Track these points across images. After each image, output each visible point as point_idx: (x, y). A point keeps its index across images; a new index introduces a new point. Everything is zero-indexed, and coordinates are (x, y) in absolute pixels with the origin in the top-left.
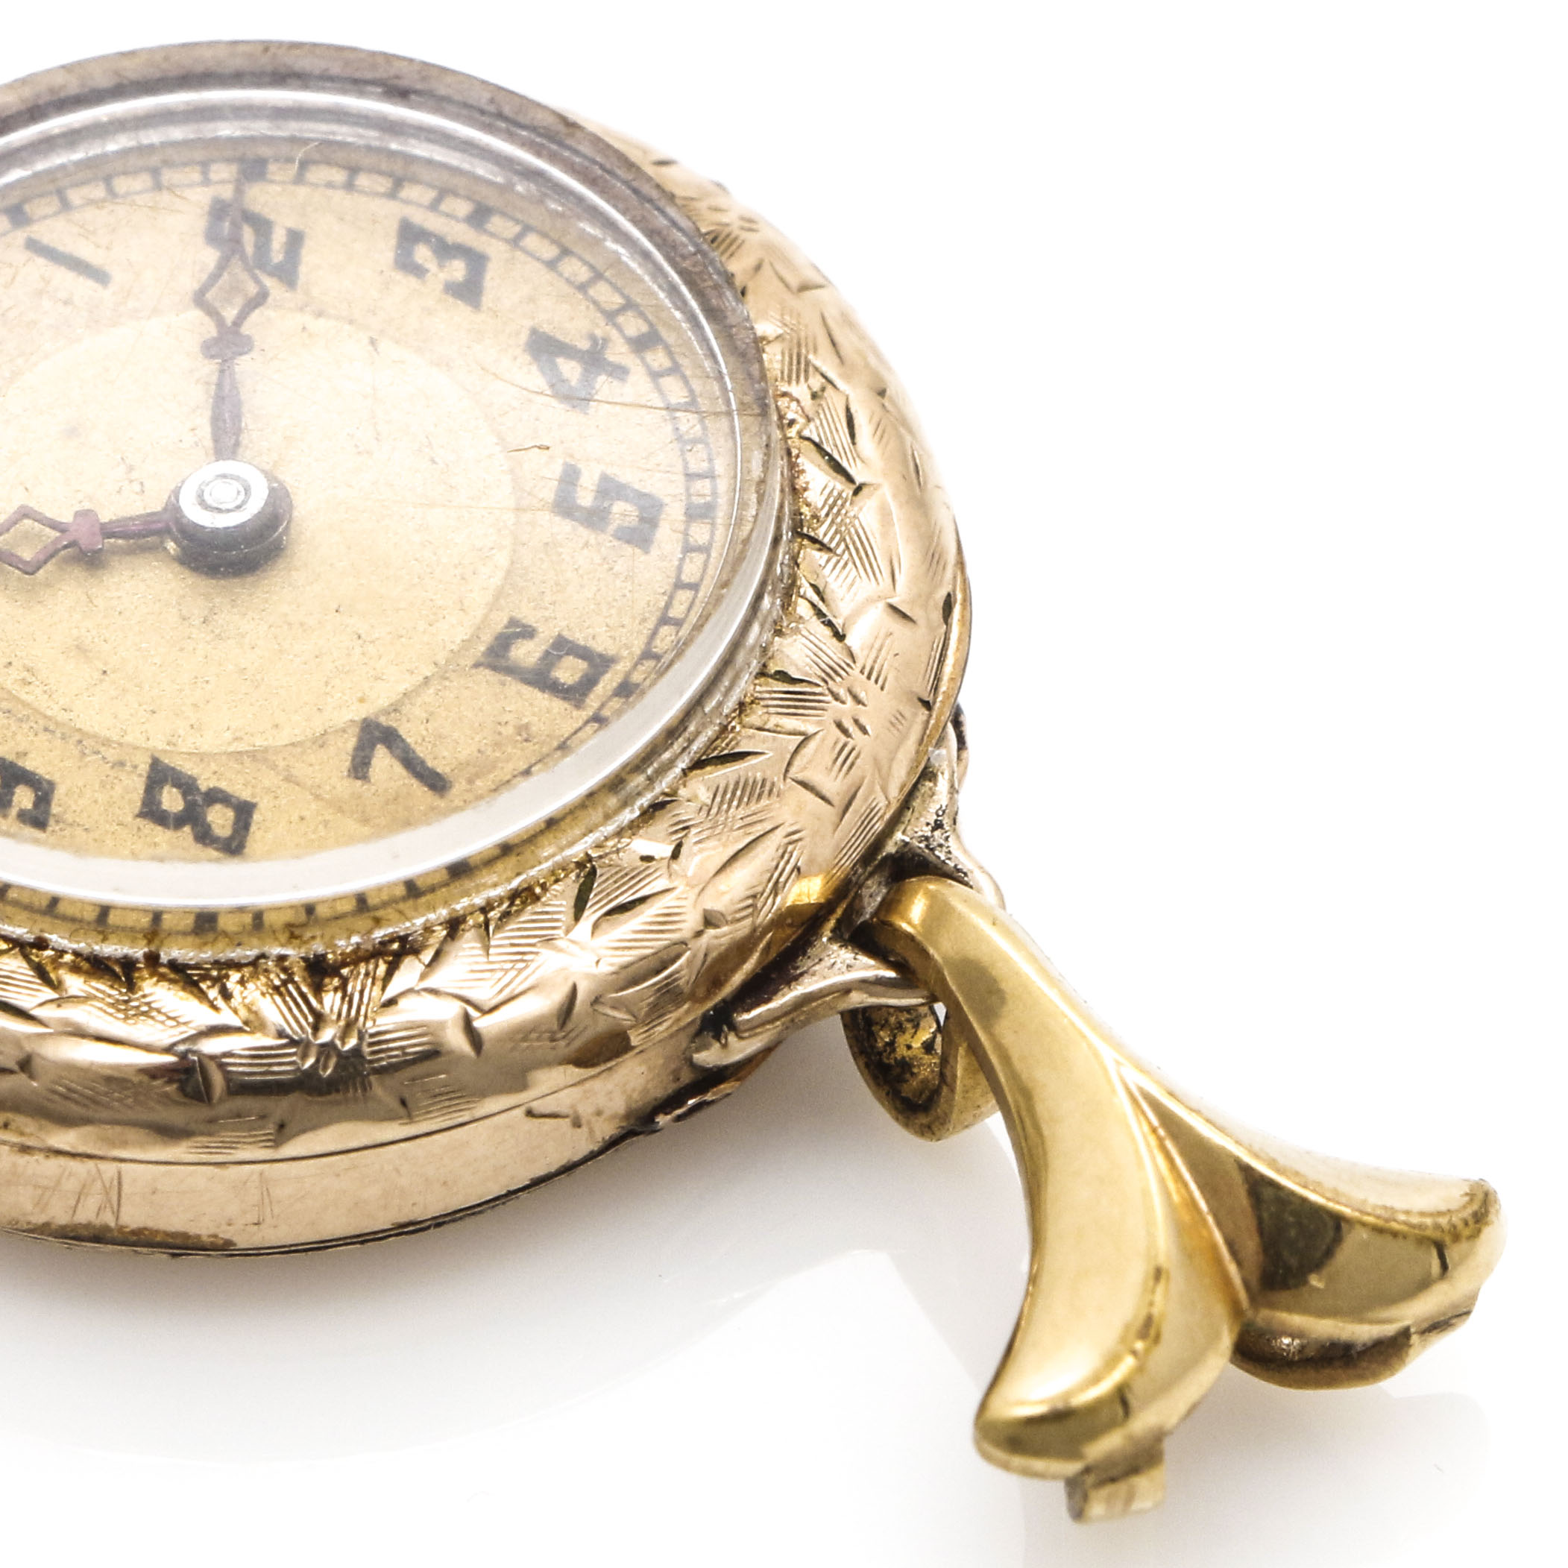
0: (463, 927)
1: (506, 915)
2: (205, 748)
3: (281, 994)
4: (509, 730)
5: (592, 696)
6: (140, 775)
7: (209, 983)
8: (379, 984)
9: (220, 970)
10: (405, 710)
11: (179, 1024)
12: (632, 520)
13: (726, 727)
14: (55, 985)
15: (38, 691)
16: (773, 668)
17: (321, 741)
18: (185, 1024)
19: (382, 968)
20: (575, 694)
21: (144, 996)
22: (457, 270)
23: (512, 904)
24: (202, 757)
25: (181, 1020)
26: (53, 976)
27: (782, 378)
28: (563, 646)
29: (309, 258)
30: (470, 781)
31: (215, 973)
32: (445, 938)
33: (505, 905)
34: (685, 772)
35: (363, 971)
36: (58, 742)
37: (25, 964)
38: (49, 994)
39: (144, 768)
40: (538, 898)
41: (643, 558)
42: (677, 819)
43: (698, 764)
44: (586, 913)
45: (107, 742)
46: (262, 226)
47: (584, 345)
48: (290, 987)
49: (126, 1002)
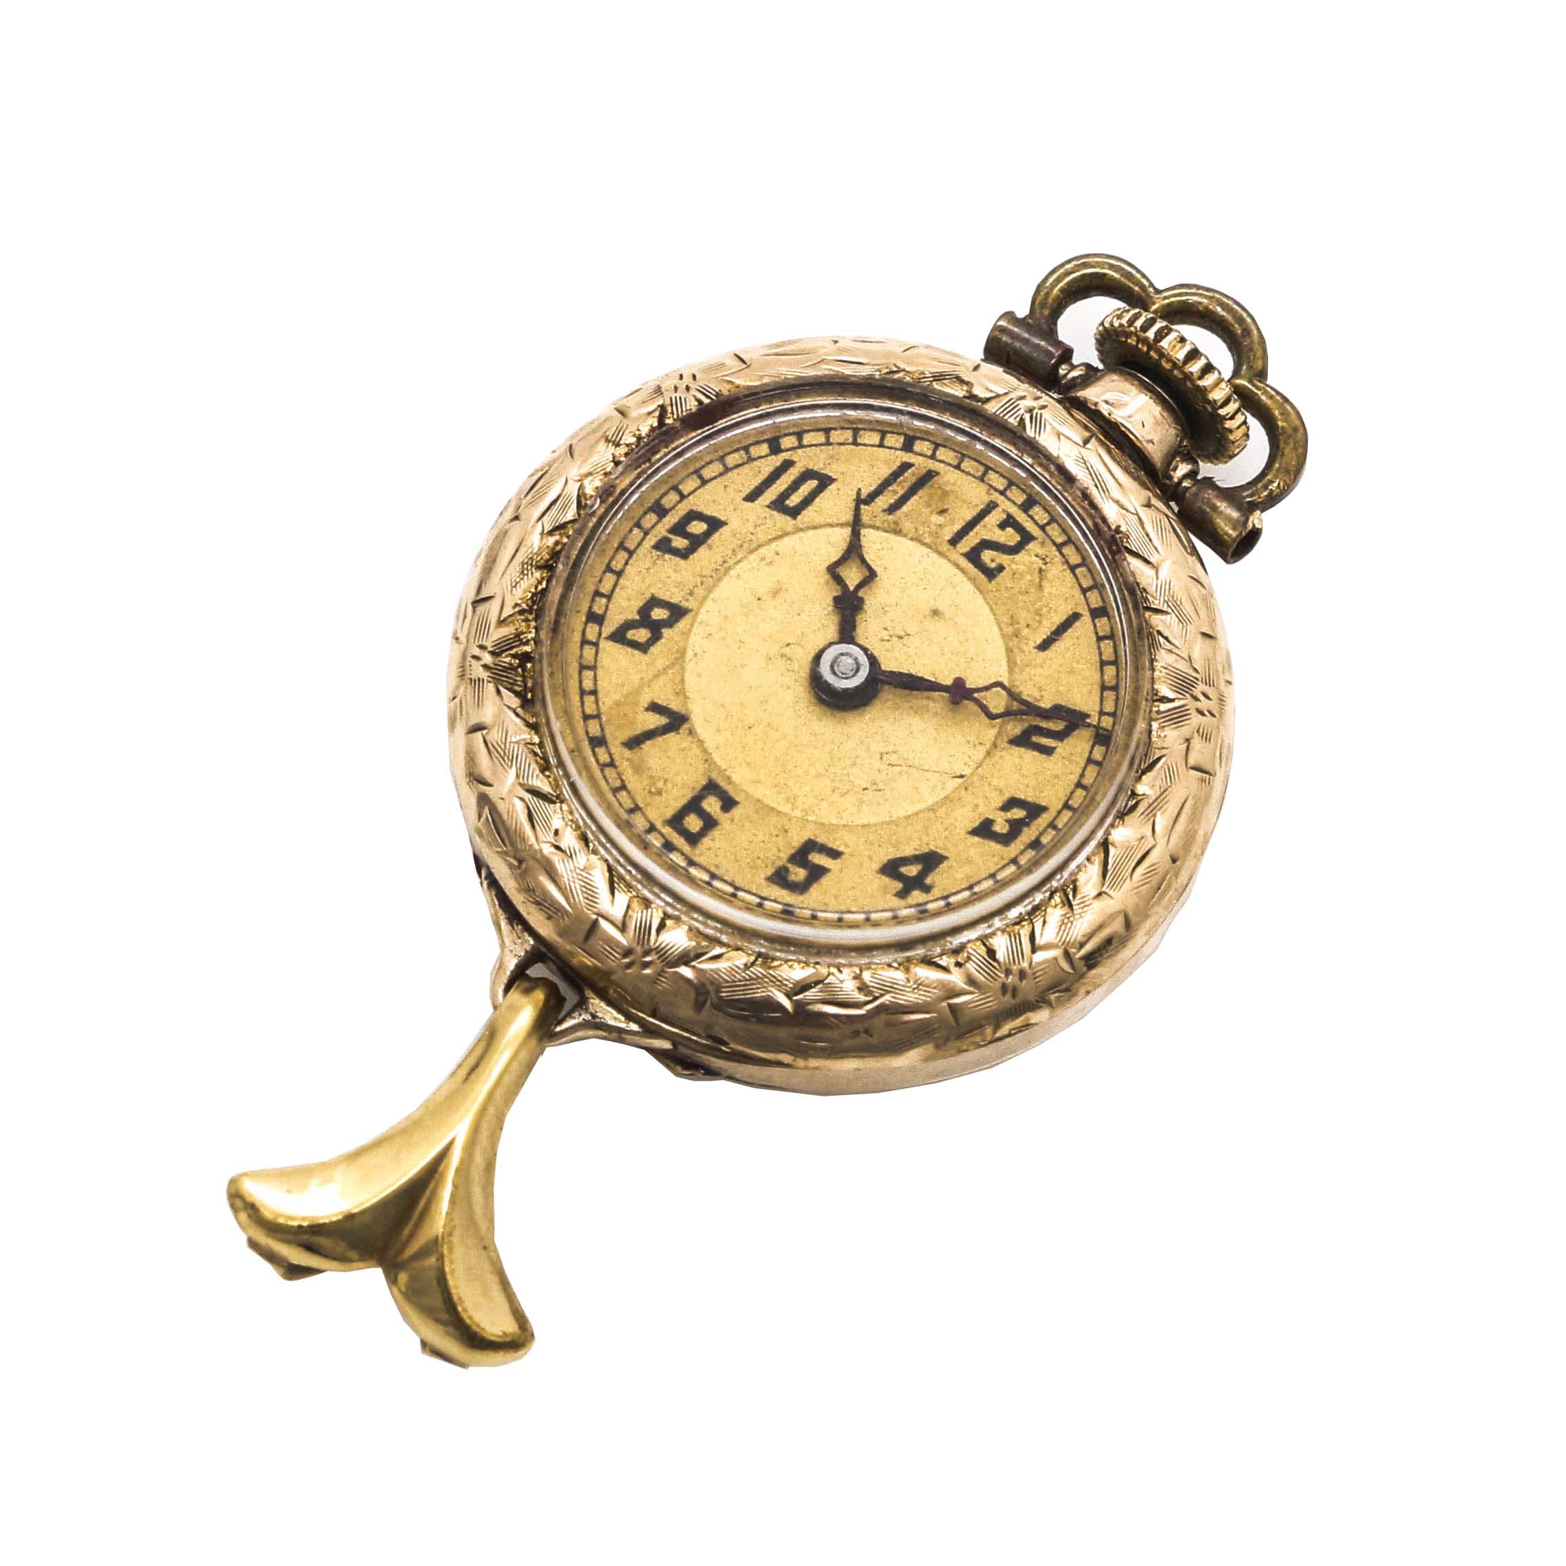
0: (533, 732)
1: (536, 754)
2: (692, 638)
3: (515, 637)
4: (660, 785)
5: (671, 830)
6: (681, 602)
7: (530, 604)
8: (509, 686)
9: (536, 610)
10: (690, 738)
11: (512, 587)
12: (792, 878)
13: (631, 888)
14: (551, 533)
15: (755, 564)
16: (669, 922)
17: (681, 693)
18: (511, 591)
19: (518, 689)
20: (676, 821)
21: (532, 573)
22: (1001, 827)
23: (541, 758)
24: (686, 634)
25: (514, 589)
26: (557, 533)
27: (874, 974)
28: (710, 823)
29: (1029, 755)
30: (628, 760)
31: (535, 607)
32: (528, 722)
33: (541, 755)
34: (606, 861)
35: (518, 679)
36: (715, 566)
37: (567, 520)
38: (547, 528)
39: (685, 604)
40: (542, 771)
41: (763, 876)
42: (578, 852)
43: (610, 869)
44: (530, 796)
45: (710, 590)
46: (1060, 736)
47: (928, 881)
48: (518, 643)
49: (531, 565)
